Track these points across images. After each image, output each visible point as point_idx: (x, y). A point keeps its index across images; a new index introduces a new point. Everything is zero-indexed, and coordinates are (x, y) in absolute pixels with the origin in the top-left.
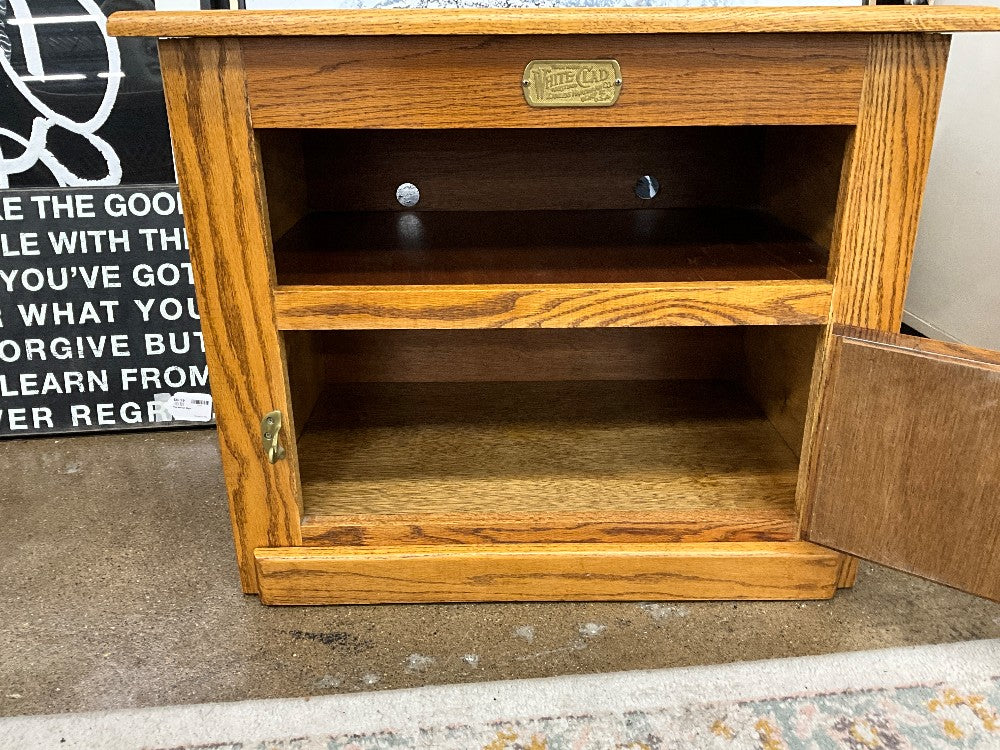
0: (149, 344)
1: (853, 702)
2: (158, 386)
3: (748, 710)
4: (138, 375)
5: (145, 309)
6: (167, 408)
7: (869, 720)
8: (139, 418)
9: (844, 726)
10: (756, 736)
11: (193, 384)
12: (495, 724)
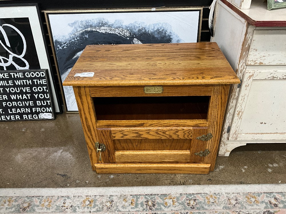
0: (38, 103)
1: (151, 197)
2: (40, 111)
3: (132, 197)
4: (36, 109)
5: (36, 96)
6: (43, 116)
7: (152, 201)
8: (37, 118)
9: (147, 201)
10: (130, 202)
11: (47, 111)
12: (86, 196)
